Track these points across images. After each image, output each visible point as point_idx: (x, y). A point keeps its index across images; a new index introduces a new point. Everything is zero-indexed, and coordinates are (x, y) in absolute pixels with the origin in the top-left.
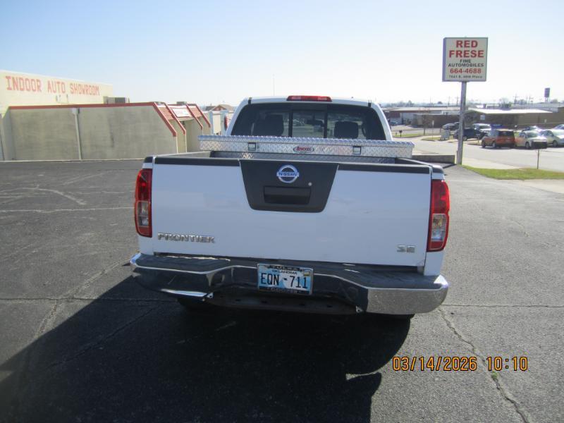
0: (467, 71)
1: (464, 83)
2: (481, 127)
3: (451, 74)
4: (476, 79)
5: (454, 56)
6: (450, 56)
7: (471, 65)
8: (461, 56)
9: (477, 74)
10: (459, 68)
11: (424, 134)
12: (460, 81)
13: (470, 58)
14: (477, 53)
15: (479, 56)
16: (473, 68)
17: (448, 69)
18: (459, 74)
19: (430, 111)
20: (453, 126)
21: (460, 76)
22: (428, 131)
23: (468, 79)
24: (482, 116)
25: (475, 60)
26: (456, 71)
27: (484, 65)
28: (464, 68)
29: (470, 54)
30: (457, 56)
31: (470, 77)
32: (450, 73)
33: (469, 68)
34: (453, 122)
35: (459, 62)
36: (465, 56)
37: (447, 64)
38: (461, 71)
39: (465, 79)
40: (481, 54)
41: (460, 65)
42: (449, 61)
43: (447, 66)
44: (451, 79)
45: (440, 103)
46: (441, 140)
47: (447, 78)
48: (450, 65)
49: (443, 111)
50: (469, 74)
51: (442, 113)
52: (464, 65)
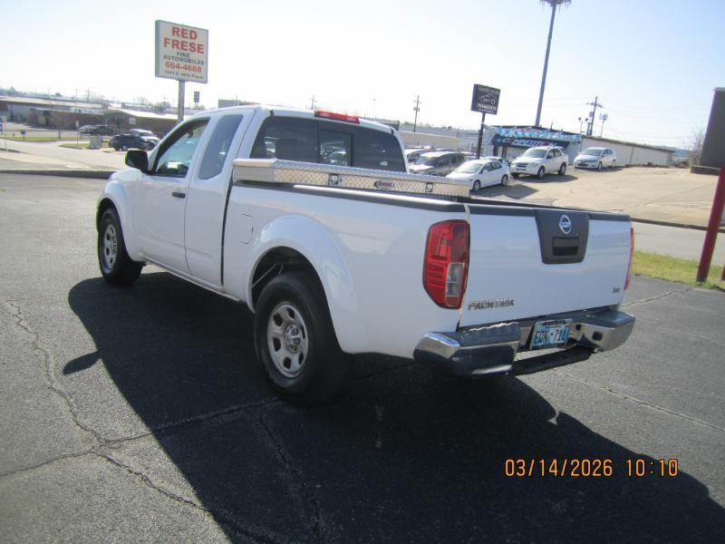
0: (185, 68)
1: (182, 82)
2: (142, 134)
3: (167, 69)
4: (194, 78)
5: (169, 46)
6: (165, 46)
7: (190, 61)
8: (178, 48)
9: (197, 74)
10: (176, 63)
11: (60, 139)
12: (177, 79)
13: (189, 52)
14: (196, 47)
15: (199, 51)
16: (192, 64)
17: (163, 62)
18: (175, 70)
19: (52, 106)
20: (95, 130)
21: (177, 73)
22: (65, 134)
23: (186, 77)
24: (131, 119)
25: (194, 56)
26: (172, 65)
27: (204, 63)
28: (182, 64)
29: (189, 47)
30: (173, 47)
31: (188, 75)
32: (164, 68)
33: (188, 64)
34: (93, 124)
35: (176, 55)
36: (182, 49)
37: (162, 54)
38: (178, 67)
39: (183, 77)
40: (201, 49)
41: (177, 59)
42: (164, 51)
43: (161, 58)
44: (166, 75)
45: (58, 95)
46: (90, 148)
47: (162, 73)
48: (165, 57)
49: (74, 108)
50: (187, 72)
51: (73, 110)
52: (181, 60)
